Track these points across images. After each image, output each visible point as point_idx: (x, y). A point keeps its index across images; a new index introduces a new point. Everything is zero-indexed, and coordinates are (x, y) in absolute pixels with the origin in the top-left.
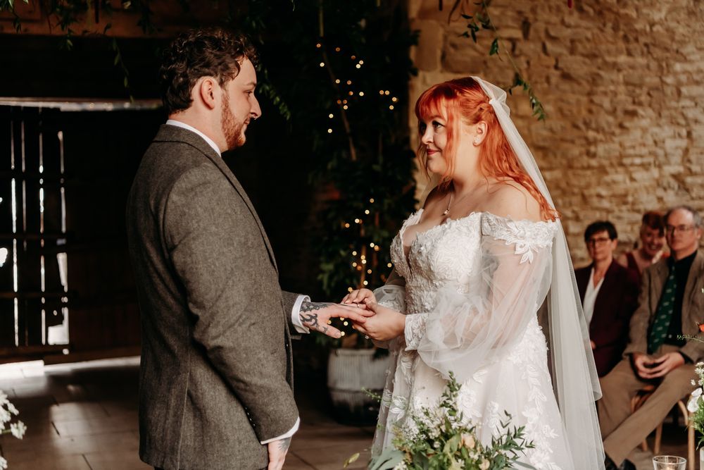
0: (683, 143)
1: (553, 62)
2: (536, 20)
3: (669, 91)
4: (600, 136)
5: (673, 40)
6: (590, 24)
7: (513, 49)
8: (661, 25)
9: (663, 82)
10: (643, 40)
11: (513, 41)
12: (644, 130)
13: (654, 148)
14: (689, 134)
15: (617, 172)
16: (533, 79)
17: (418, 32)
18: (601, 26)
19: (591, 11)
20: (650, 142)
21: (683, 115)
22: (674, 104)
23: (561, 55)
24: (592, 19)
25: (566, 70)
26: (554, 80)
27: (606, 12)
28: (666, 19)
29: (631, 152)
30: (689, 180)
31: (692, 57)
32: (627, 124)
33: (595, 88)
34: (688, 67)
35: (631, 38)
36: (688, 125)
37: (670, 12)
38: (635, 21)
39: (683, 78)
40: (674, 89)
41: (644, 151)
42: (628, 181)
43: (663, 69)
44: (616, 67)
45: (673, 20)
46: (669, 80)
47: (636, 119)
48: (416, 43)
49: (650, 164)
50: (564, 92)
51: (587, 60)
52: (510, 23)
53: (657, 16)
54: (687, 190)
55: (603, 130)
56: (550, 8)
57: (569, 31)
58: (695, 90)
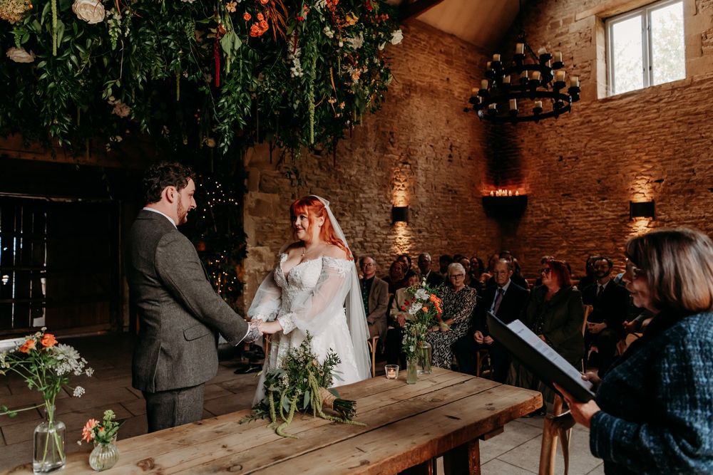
0: (363, 228)
1: (309, 191)
3: (357, 205)
5: (359, 183)
6: (325, 175)
7: (292, 184)
8: (354, 177)
9: (355, 202)
10: (347, 183)
14: (365, 225)
17: (248, 172)
18: (330, 175)
19: (326, 169)
21: (363, 216)
22: (359, 211)
23: (312, 187)
24: (325, 172)
27: (332, 170)
28: (356, 175)
30: (365, 244)
31: (367, 191)
34: (365, 196)
35: (342, 182)
36: (365, 220)
37: (357, 172)
38: (344, 174)
39: (363, 200)
43: (355, 196)
44: (335, 194)
45: (359, 175)
46: (358, 201)
48: (248, 178)
53: (353, 173)
54: (365, 249)
56: (308, 166)
57: (316, 177)
58: (368, 206)
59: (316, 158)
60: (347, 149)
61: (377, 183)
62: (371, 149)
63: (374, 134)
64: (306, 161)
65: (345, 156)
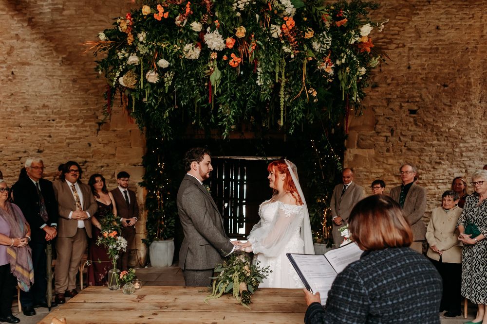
1: (404, 144)
2: (396, 129)
3: (457, 154)
4: (424, 172)
5: (459, 134)
6: (420, 130)
7: (386, 140)
8: (454, 129)
9: (454, 151)
10: (445, 135)
11: (387, 137)
12: (444, 170)
13: (449, 177)
14: (466, 171)
15: (431, 185)
16: (395, 151)
17: (347, 135)
18: (425, 130)
19: (421, 125)
20: (447, 174)
21: (463, 163)
22: (459, 159)
23: (407, 141)
24: (421, 128)
25: (409, 147)
26: (404, 151)
27: (428, 125)
28: (456, 127)
29: (438, 178)
31: (468, 141)
32: (436, 167)
33: (422, 154)
34: (467, 145)
35: (439, 134)
36: (466, 168)
37: (458, 124)
38: (441, 128)
39: (464, 149)
40: (459, 154)
41: (444, 177)
42: (436, 189)
43: (454, 146)
44: (432, 146)
45: (459, 127)
46: (457, 150)
47: (440, 165)
48: (347, 139)
49: (447, 182)
50: (408, 155)
51: (419, 143)
52: (386, 131)
53: (451, 126)
55: (425, 169)
56: (403, 124)
57: (411, 132)
58: (470, 154)
59: (410, 117)
60: (445, 105)
61: (483, 133)
62: (476, 102)
63: (479, 87)
64: (401, 121)
65: (443, 112)
